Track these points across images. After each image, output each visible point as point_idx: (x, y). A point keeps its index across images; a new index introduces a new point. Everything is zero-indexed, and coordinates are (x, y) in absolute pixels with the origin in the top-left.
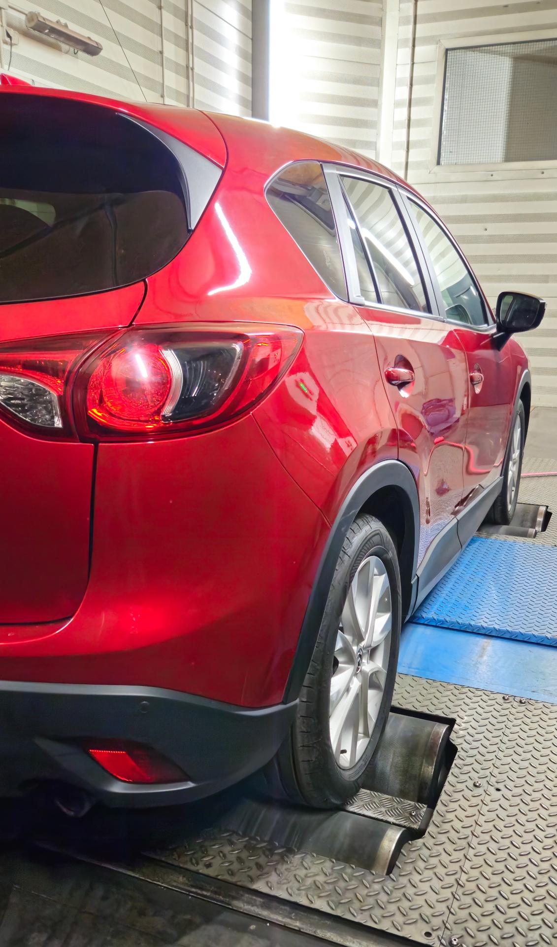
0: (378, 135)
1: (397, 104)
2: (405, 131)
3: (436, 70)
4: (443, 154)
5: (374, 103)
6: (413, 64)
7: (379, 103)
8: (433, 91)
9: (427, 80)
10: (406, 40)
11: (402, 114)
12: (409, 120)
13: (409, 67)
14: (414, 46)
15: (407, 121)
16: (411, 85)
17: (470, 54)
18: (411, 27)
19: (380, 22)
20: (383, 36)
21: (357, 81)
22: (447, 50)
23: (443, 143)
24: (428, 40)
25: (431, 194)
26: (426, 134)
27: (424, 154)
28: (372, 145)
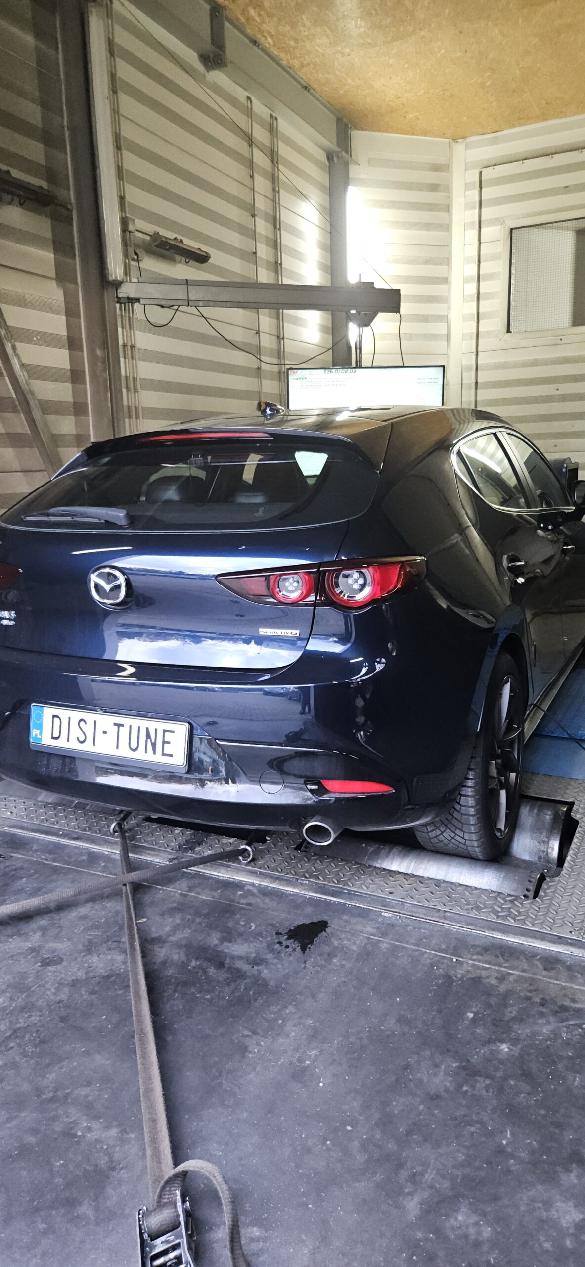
0: (449, 308)
1: (466, 280)
2: (475, 304)
3: (502, 248)
4: (512, 323)
5: (445, 280)
6: (480, 243)
7: (449, 280)
8: (500, 267)
9: (494, 258)
10: (473, 223)
11: (472, 288)
12: (478, 294)
13: (476, 246)
14: (480, 227)
15: (476, 295)
16: (479, 262)
17: (533, 230)
18: (477, 211)
19: (447, 209)
20: (451, 221)
21: (428, 262)
22: (512, 229)
23: (512, 313)
24: (494, 222)
25: (502, 360)
26: (495, 306)
27: (494, 324)
28: (443, 318)
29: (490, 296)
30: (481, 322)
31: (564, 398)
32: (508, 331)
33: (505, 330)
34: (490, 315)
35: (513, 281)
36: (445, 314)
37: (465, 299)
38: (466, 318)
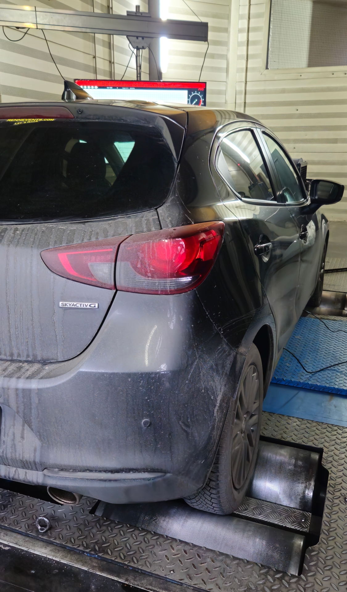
0: (228, 50)
1: (240, 31)
2: (245, 48)
3: (265, 9)
4: (269, 63)
5: (226, 30)
6: (250, 5)
7: (229, 30)
8: (263, 23)
9: (259, 16)
11: (243, 37)
12: (248, 41)
13: (248, 7)
15: (246, 42)
16: (249, 18)
21: (215, 16)
23: (270, 56)
25: (262, 88)
26: (258, 50)
27: (257, 63)
28: (224, 57)
29: (256, 43)
30: (249, 61)
31: (301, 116)
32: (267, 68)
33: (265, 67)
34: (255, 56)
35: (271, 34)
36: (226, 54)
37: (240, 44)
38: (239, 57)
